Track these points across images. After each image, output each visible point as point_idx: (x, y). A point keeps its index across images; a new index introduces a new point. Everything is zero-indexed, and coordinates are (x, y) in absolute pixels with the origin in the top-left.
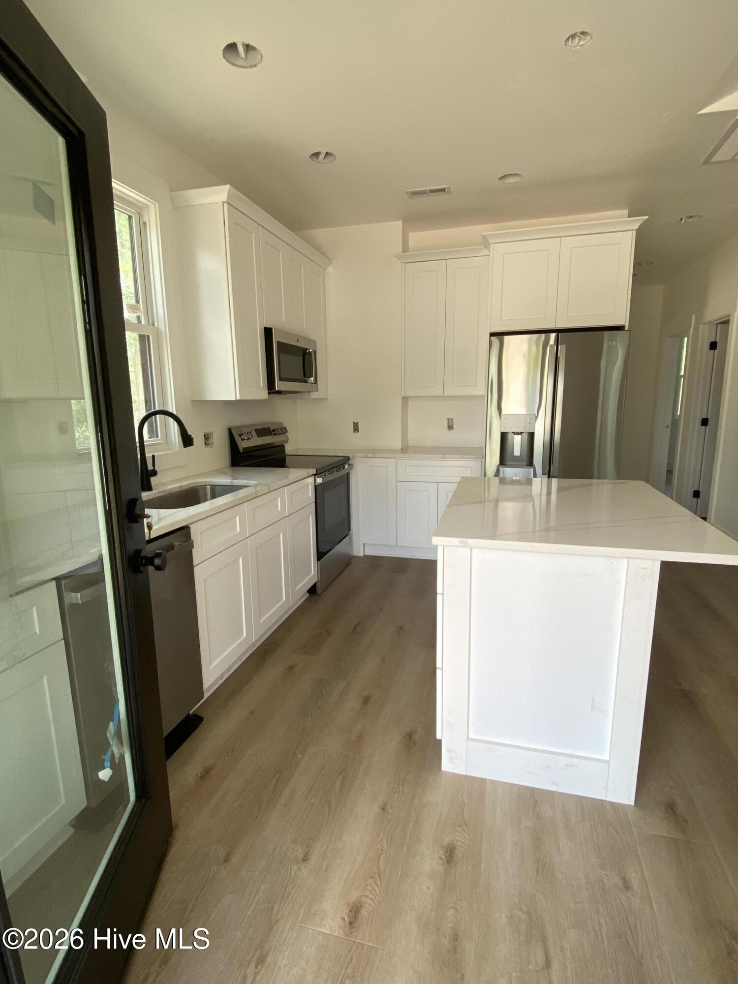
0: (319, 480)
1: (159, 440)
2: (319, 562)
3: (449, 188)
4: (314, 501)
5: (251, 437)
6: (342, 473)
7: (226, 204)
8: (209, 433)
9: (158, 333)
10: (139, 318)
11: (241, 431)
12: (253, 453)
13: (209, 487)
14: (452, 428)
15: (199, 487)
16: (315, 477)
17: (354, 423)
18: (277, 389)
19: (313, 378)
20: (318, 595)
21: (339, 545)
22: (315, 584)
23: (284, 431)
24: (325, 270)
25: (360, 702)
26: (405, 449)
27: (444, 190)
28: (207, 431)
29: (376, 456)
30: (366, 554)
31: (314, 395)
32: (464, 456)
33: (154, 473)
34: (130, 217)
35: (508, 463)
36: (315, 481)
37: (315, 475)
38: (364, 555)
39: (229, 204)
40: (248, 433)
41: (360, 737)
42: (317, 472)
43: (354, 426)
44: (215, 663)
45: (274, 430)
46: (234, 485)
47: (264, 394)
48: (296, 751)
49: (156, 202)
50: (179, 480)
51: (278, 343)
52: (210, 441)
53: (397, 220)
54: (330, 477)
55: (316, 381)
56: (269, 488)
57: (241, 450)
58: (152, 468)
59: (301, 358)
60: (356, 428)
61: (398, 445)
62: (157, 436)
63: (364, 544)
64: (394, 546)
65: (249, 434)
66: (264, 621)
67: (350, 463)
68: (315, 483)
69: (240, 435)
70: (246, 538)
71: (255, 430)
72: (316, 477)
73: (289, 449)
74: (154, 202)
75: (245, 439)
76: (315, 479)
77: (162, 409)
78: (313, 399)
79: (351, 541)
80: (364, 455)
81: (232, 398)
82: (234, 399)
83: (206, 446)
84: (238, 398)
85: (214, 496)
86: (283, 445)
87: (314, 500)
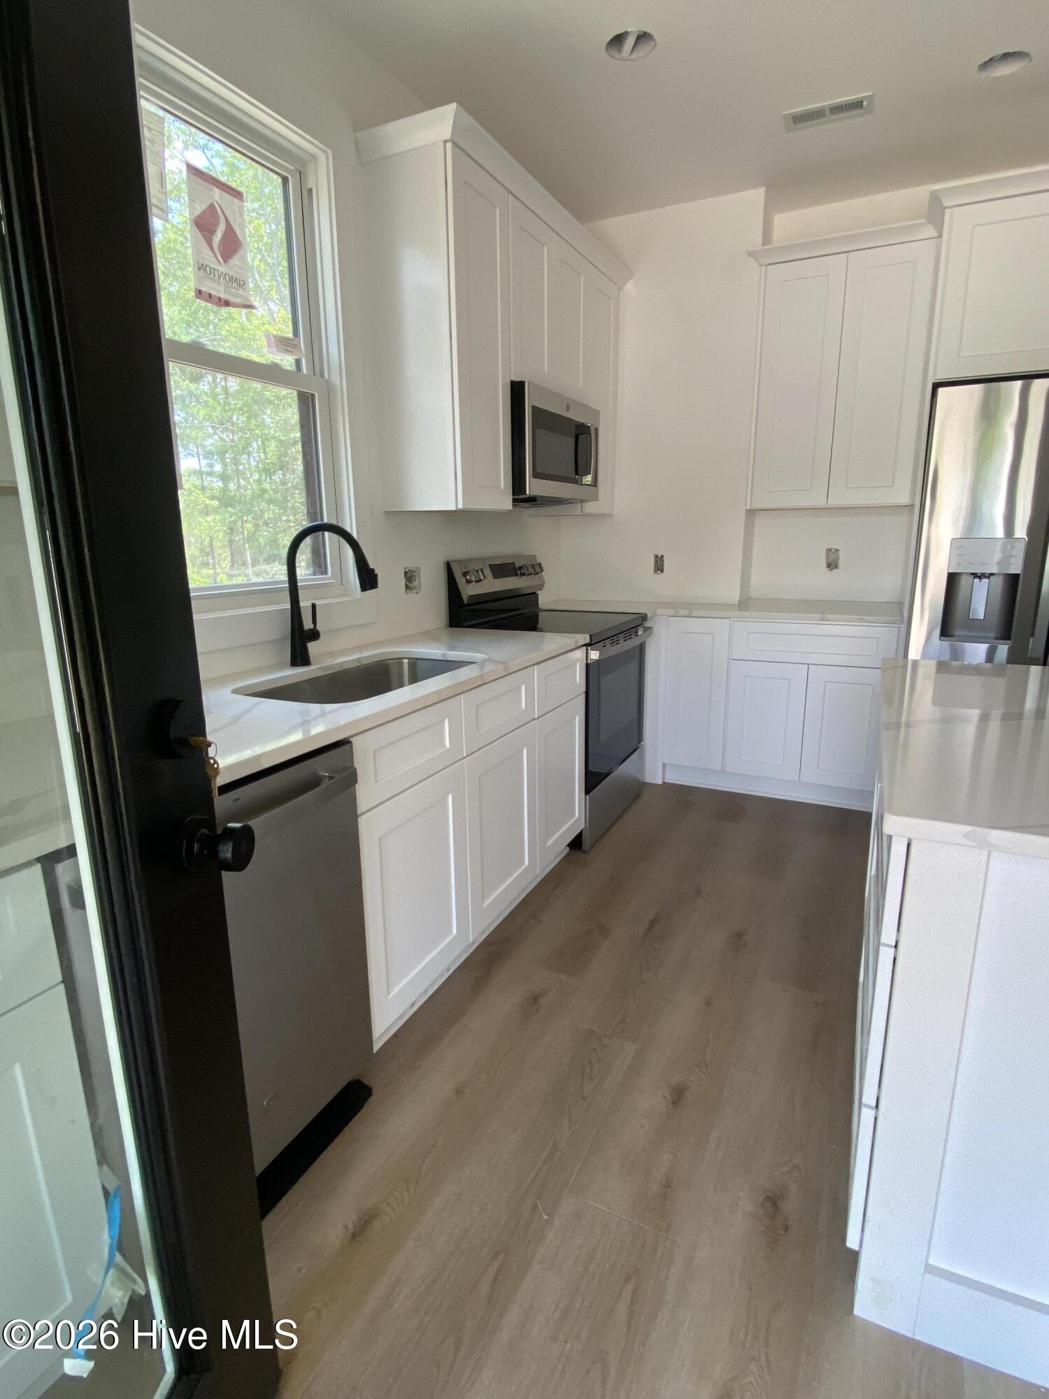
0: (594, 655)
1: (329, 579)
2: (588, 797)
3: (870, 98)
4: (585, 690)
5: (482, 578)
6: (633, 643)
7: (449, 145)
8: (414, 569)
9: (329, 389)
10: (298, 362)
11: (466, 568)
12: (485, 606)
13: (407, 660)
14: (836, 567)
15: (390, 661)
16: (587, 650)
17: (656, 556)
18: (528, 493)
19: (590, 476)
20: (585, 852)
21: (623, 765)
22: (581, 833)
23: (537, 569)
24: (620, 289)
25: (666, 1097)
26: (745, 603)
27: (858, 105)
28: (411, 565)
29: (693, 614)
30: (666, 781)
31: (590, 507)
32: (864, 617)
33: (314, 635)
34: (285, 181)
35: (957, 633)
36: (587, 656)
37: (586, 645)
38: (664, 783)
39: (455, 144)
40: (477, 571)
41: (668, 1185)
42: (591, 640)
43: (656, 562)
44: (396, 990)
45: (521, 568)
46: (448, 659)
47: (506, 503)
48: (538, 1201)
49: (330, 149)
50: (360, 648)
51: (535, 409)
52: (416, 583)
53: (756, 186)
54: (613, 650)
55: (595, 483)
56: (506, 669)
57: (465, 601)
58: (311, 626)
59: (572, 441)
60: (659, 565)
61: (734, 595)
62: (326, 573)
63: (664, 765)
64: (718, 771)
65: (480, 572)
66: (488, 905)
67: (646, 625)
68: (587, 660)
69: (465, 574)
70: (461, 759)
71: (491, 566)
72: (589, 648)
73: (545, 599)
74: (326, 149)
75: (472, 582)
76: (587, 653)
77: (334, 522)
78: (589, 515)
79: (642, 759)
80: (671, 612)
81: (451, 507)
82: (454, 509)
83: (408, 591)
84: (460, 506)
85: (414, 679)
86: (534, 593)
87: (583, 689)
